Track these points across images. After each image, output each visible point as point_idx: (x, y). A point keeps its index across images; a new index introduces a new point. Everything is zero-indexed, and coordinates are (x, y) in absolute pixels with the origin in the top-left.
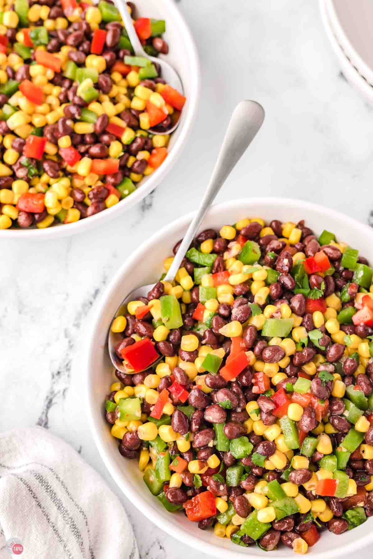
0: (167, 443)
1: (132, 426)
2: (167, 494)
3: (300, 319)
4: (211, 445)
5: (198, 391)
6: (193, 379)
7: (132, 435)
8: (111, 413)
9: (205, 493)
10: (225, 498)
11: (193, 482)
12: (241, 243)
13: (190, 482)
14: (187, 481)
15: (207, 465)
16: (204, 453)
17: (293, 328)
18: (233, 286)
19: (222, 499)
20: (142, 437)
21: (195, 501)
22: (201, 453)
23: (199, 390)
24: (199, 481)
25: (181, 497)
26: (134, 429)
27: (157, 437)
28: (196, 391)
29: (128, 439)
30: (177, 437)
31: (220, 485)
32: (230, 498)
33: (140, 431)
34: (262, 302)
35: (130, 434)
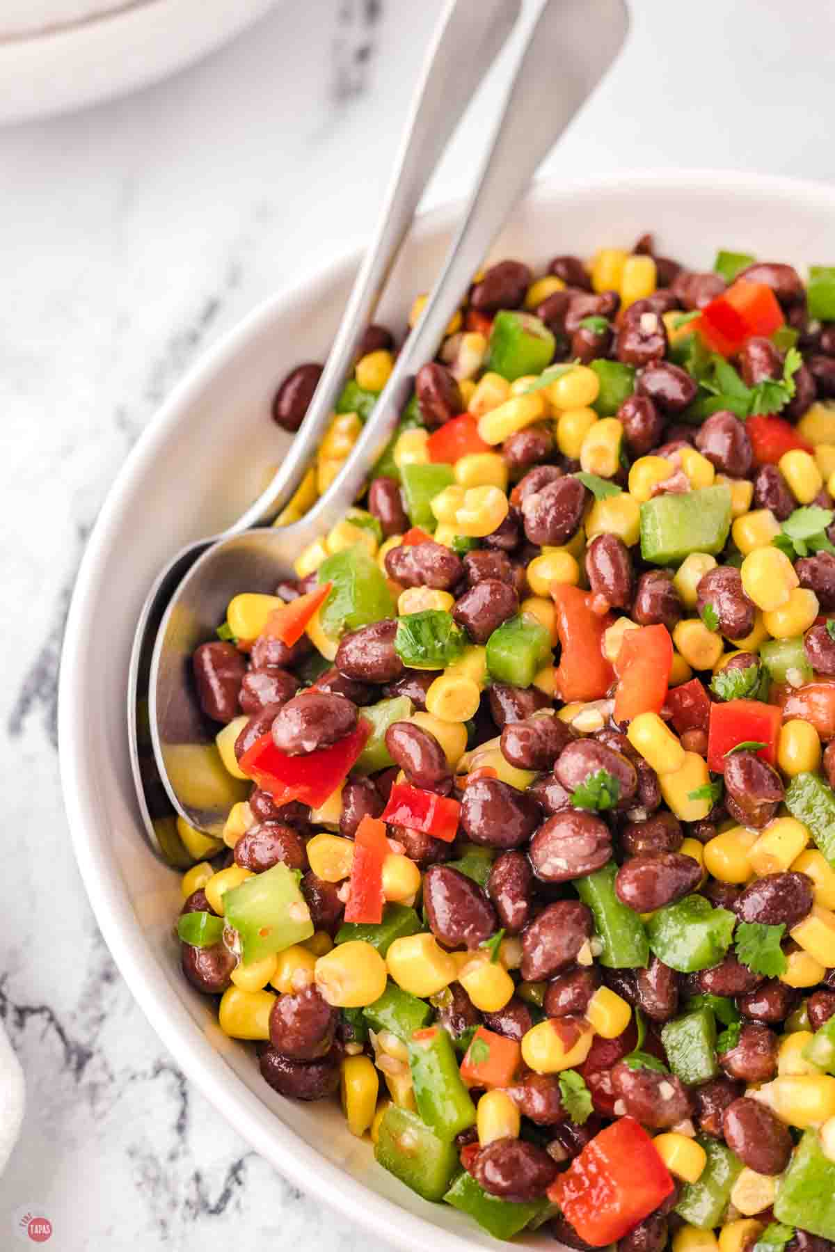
0: (426, 1000)
1: (293, 974)
2: (483, 1170)
3: (745, 487)
4: (585, 958)
5: (485, 783)
6: (456, 765)
7: (299, 999)
8: (207, 949)
9: (613, 1130)
10: (686, 1126)
11: (562, 1102)
12: (480, 327)
13: (549, 1105)
14: (538, 1104)
15: (587, 1027)
16: (569, 990)
17: (734, 519)
18: (498, 448)
19: (678, 1133)
20: (337, 996)
21: (585, 1167)
22: (558, 996)
23: (493, 784)
24: (579, 1097)
25: (531, 1169)
26: (301, 981)
27: (387, 986)
28: (480, 785)
29: (289, 1019)
30: (458, 968)
31: (658, 1082)
32: (704, 1122)
33: (326, 978)
34: (610, 466)
35: (294, 997)
